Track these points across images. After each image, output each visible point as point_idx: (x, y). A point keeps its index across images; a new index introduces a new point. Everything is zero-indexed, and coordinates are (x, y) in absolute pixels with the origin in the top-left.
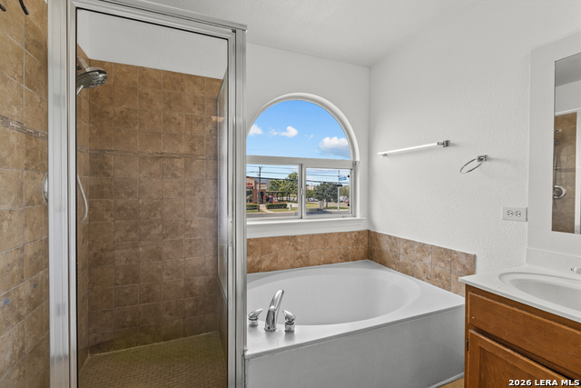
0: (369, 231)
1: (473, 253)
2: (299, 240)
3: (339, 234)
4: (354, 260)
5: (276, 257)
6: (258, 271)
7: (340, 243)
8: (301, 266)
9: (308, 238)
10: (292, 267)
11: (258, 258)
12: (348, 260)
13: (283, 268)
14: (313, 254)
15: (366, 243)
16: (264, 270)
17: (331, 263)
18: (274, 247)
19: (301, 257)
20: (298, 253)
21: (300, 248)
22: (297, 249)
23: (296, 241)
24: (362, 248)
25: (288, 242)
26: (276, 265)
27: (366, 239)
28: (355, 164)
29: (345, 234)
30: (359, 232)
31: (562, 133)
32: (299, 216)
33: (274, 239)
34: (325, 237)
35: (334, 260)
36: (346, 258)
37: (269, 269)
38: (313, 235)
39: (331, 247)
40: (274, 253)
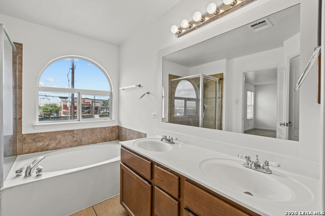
0: (118, 126)
1: (145, 133)
2: (75, 132)
3: (101, 128)
4: (110, 141)
5: (60, 142)
6: (47, 150)
7: (102, 133)
8: (77, 146)
9: (81, 131)
10: (71, 146)
11: (47, 143)
12: (106, 141)
13: (64, 147)
14: (84, 139)
15: (117, 132)
16: (51, 149)
17: (96, 143)
18: (58, 136)
19: (76, 141)
20: (75, 139)
21: (76, 136)
22: (74, 137)
23: (73, 133)
24: (114, 135)
25: (68, 133)
26: (59, 146)
27: (117, 130)
28: (111, 93)
29: (105, 128)
30: (113, 127)
31: (206, 83)
32: (78, 119)
33: (58, 132)
34: (92, 130)
35: (98, 142)
36: (105, 140)
37: (55, 149)
38: (85, 129)
39: (96, 135)
40: (58, 140)
